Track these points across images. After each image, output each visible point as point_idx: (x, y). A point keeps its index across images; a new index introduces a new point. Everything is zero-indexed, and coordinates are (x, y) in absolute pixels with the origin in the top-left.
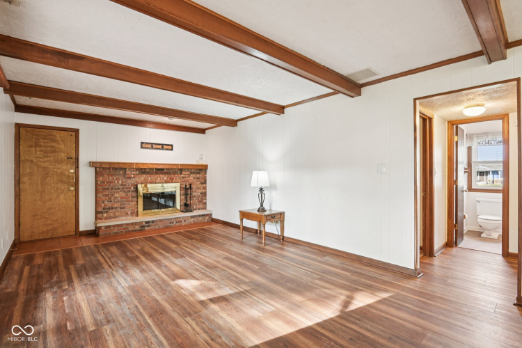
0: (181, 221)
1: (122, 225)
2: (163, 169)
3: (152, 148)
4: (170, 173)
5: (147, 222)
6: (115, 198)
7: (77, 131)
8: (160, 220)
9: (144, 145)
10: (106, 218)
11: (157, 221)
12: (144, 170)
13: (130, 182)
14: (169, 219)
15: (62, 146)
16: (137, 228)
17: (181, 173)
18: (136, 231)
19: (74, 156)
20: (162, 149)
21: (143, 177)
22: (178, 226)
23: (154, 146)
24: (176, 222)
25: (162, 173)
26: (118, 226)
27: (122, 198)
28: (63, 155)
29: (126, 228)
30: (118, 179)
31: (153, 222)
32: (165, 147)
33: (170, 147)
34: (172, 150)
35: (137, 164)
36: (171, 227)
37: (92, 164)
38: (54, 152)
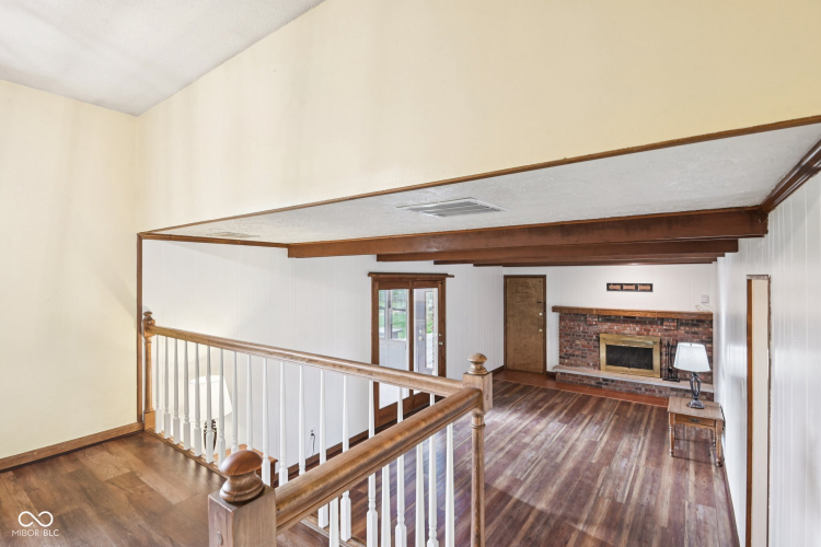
0: (654, 391)
1: (577, 375)
2: (634, 318)
3: (622, 289)
4: (645, 323)
5: (604, 380)
6: (577, 345)
7: (544, 277)
8: (622, 382)
9: (611, 287)
10: (568, 365)
11: (617, 381)
12: (608, 317)
13: (592, 329)
14: (635, 384)
15: (533, 292)
16: (593, 383)
17: (662, 324)
18: (591, 386)
19: (542, 301)
20: (636, 289)
21: (606, 326)
22: (649, 396)
23: (625, 287)
24: (646, 390)
25: (633, 322)
26: (573, 375)
27: (583, 346)
28: (534, 300)
29: (580, 380)
30: (579, 326)
31: (613, 381)
32: (639, 288)
33: (649, 288)
34: (651, 290)
35: (597, 310)
36: (637, 394)
37: (555, 309)
38: (528, 297)
